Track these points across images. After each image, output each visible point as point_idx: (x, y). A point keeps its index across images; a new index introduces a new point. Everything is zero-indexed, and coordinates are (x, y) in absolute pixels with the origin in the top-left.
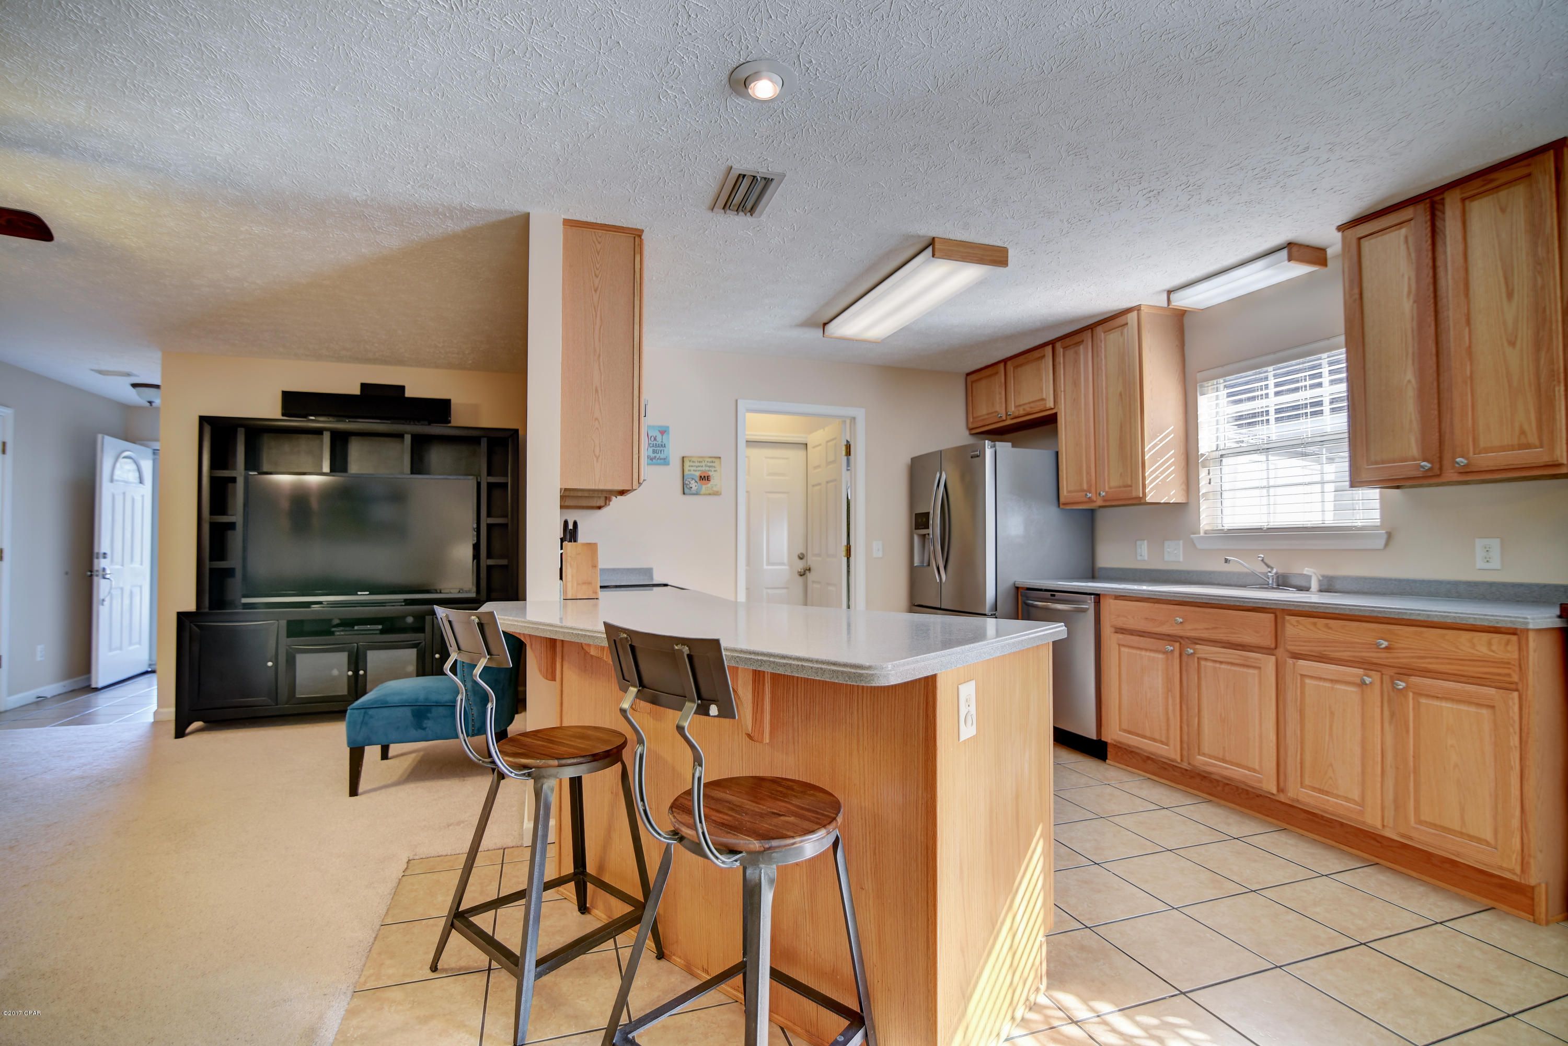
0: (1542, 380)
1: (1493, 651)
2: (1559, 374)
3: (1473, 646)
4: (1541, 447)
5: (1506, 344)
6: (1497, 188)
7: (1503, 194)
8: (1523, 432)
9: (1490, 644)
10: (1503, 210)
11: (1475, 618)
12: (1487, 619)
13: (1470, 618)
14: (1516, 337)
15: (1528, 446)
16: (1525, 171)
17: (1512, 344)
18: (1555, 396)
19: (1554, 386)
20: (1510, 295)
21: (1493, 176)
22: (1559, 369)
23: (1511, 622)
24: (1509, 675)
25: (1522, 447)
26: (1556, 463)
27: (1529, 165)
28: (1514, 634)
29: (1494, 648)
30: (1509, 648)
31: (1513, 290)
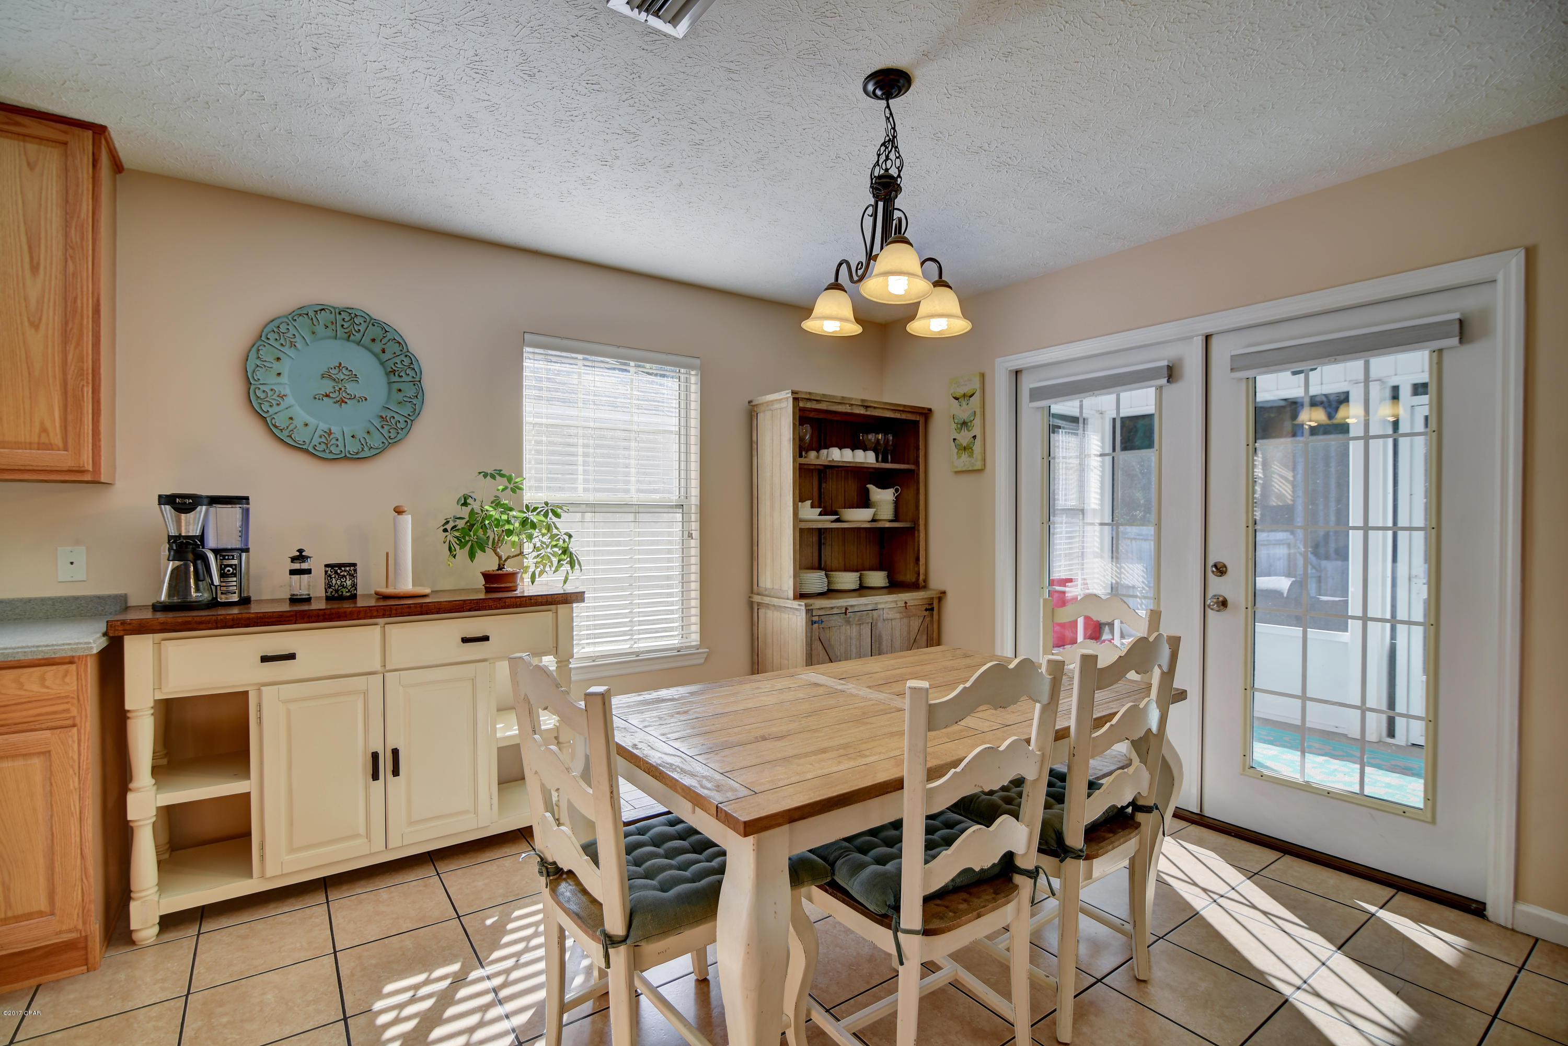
0: (69, 377)
1: (48, 687)
2: (87, 374)
3: (21, 686)
4: (66, 449)
5: (26, 323)
6: (24, 137)
7: (32, 148)
8: (44, 430)
9: (43, 679)
10: (31, 167)
11: (25, 652)
12: (42, 651)
13: (18, 653)
14: (40, 319)
15: (49, 447)
16: (62, 137)
17: (36, 326)
18: (83, 396)
19: (83, 386)
20: (35, 269)
21: (19, 118)
22: (87, 369)
23: (72, 650)
24: (68, 711)
25: (41, 446)
26: (83, 469)
27: (66, 132)
28: (71, 662)
29: (48, 683)
30: (67, 680)
31: (38, 264)
